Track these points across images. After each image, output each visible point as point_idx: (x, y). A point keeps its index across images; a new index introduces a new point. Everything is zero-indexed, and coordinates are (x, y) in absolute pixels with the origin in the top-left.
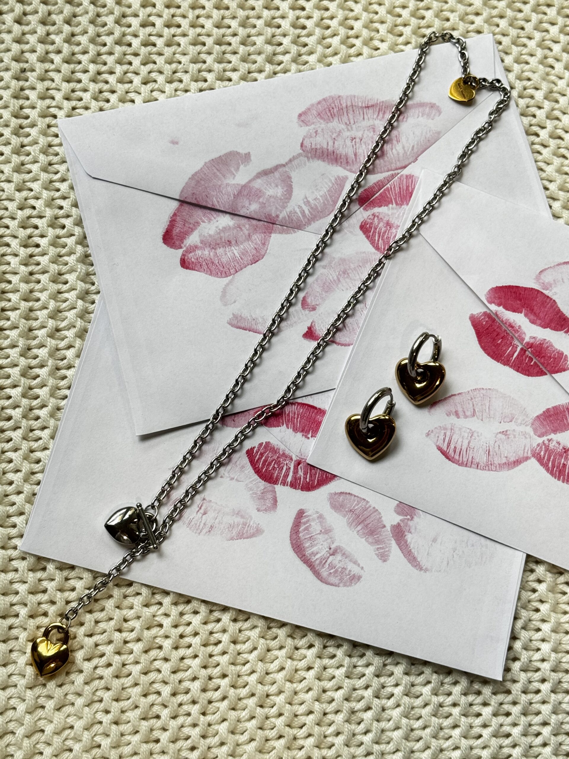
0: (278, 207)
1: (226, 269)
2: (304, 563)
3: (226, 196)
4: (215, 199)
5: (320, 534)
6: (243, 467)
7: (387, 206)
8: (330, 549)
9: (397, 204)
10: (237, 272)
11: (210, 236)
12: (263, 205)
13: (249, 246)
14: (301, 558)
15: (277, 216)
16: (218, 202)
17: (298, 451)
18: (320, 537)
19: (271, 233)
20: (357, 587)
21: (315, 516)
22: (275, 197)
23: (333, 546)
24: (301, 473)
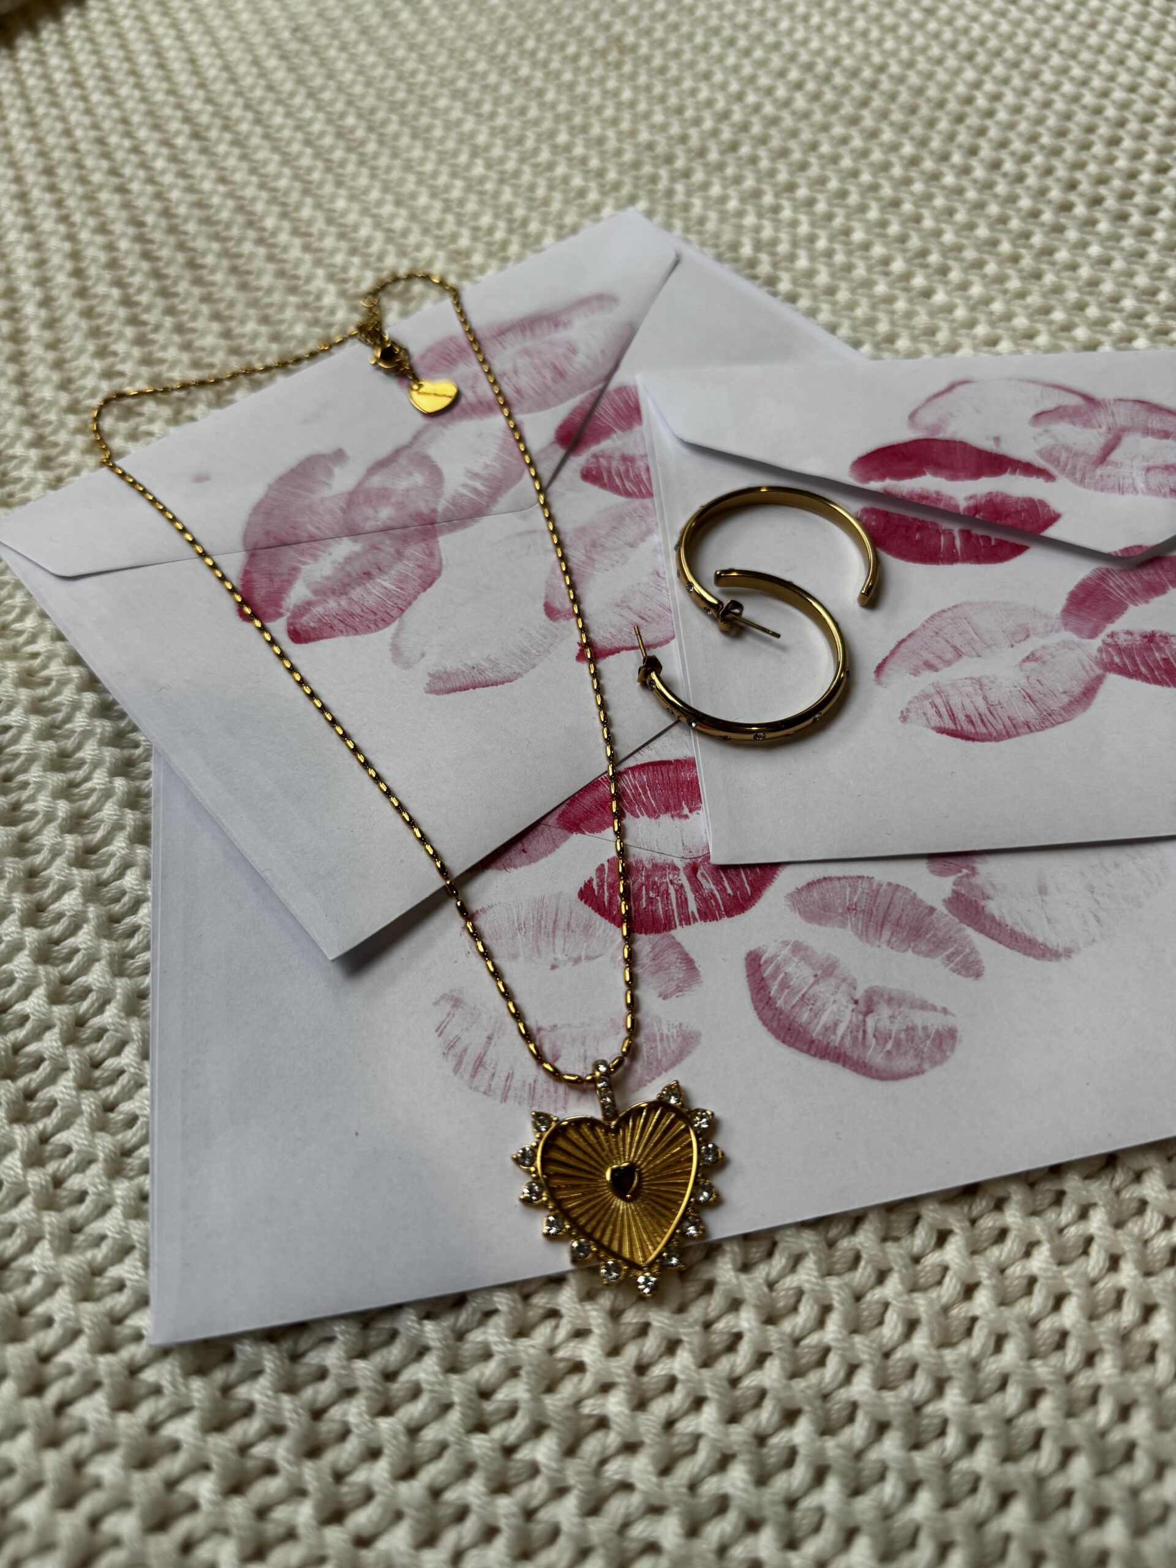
0: (428, 499)
1: (380, 615)
2: (822, 1057)
3: (328, 515)
4: (310, 527)
5: (816, 982)
6: (587, 928)
7: (609, 438)
8: (856, 1002)
9: (623, 430)
10: (402, 611)
11: (327, 578)
12: (401, 505)
13: (406, 567)
15: (434, 511)
16: (318, 528)
17: (680, 847)
18: (821, 988)
19: (435, 538)
21: (786, 952)
22: (416, 488)
23: (859, 994)
24: (708, 885)
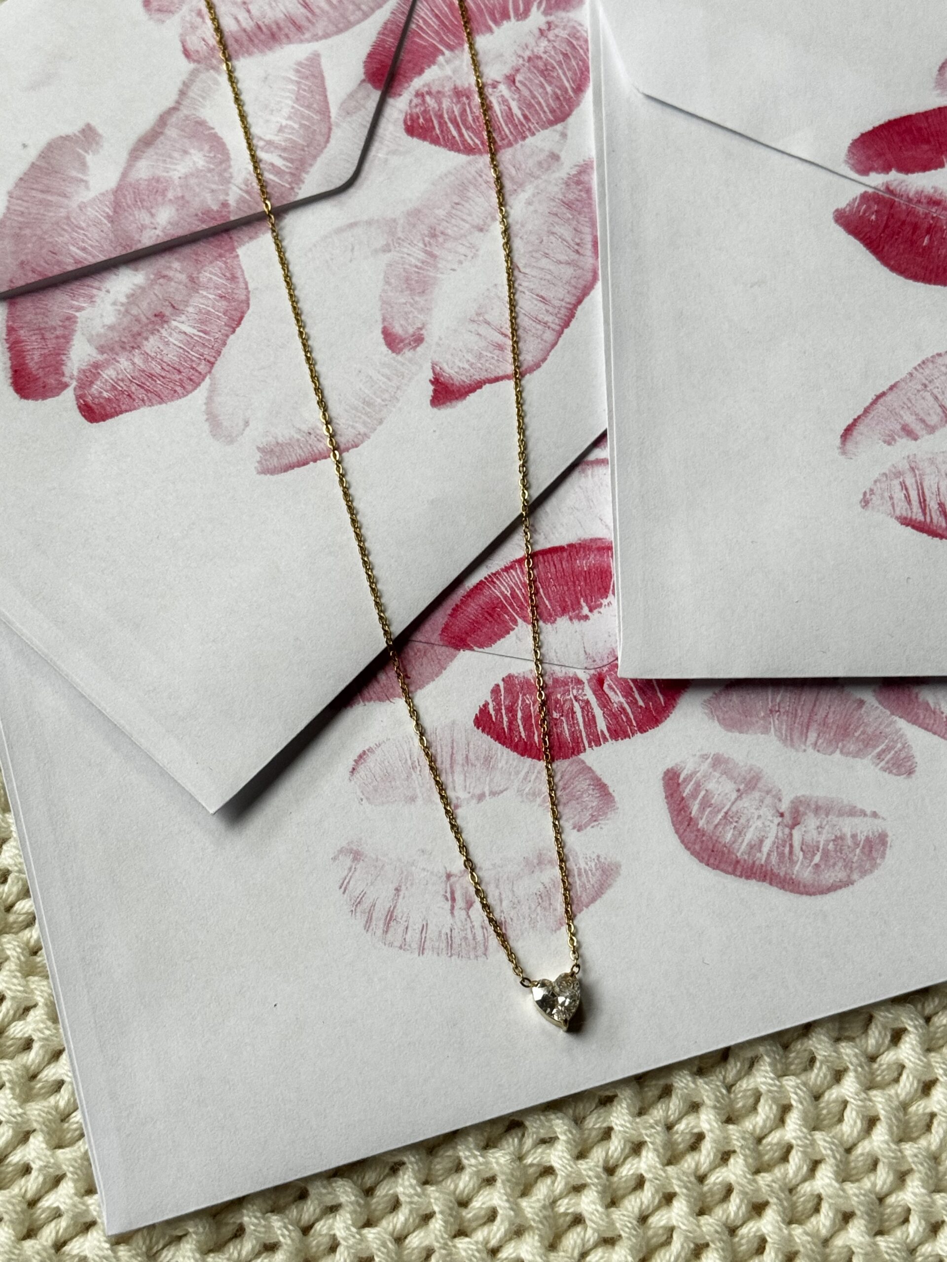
0: (214, 187)
1: (186, 372)
2: (748, 877)
3: (93, 229)
4: (73, 249)
5: (739, 797)
6: (487, 760)
7: (434, 63)
8: (782, 815)
9: (451, 48)
10: (212, 364)
11: (111, 328)
12: (182, 202)
13: (206, 300)
14: (733, 873)
15: (225, 205)
16: (84, 249)
17: (582, 656)
18: (745, 803)
19: (233, 249)
20: (891, 859)
21: (705, 766)
22: (196, 173)
23: (784, 806)
24: (618, 700)
